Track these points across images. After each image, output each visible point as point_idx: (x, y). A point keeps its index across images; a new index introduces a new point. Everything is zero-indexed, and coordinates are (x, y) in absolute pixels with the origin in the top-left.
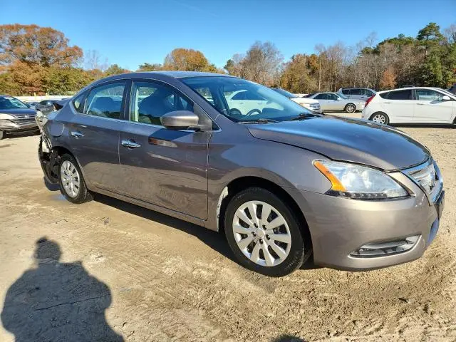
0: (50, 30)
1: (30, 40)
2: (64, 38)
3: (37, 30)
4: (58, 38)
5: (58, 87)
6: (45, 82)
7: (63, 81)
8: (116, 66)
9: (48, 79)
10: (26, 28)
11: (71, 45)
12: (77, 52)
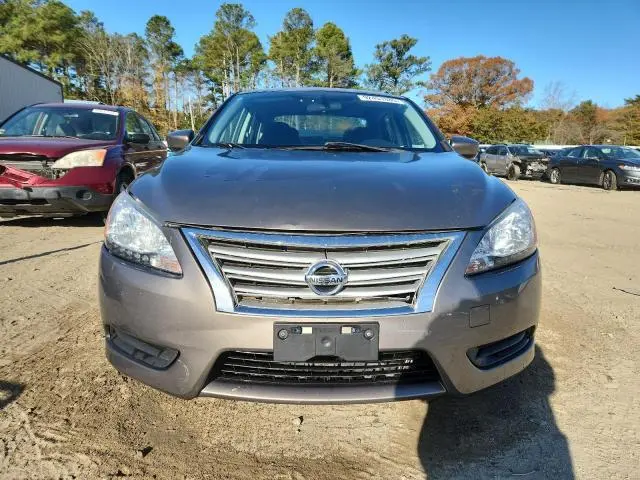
0: (499, 61)
1: (471, 76)
2: (514, 69)
3: (482, 62)
4: (507, 68)
5: (486, 133)
6: (471, 127)
7: (493, 127)
8: (589, 103)
9: (476, 124)
10: (470, 61)
11: (520, 77)
12: (526, 85)
